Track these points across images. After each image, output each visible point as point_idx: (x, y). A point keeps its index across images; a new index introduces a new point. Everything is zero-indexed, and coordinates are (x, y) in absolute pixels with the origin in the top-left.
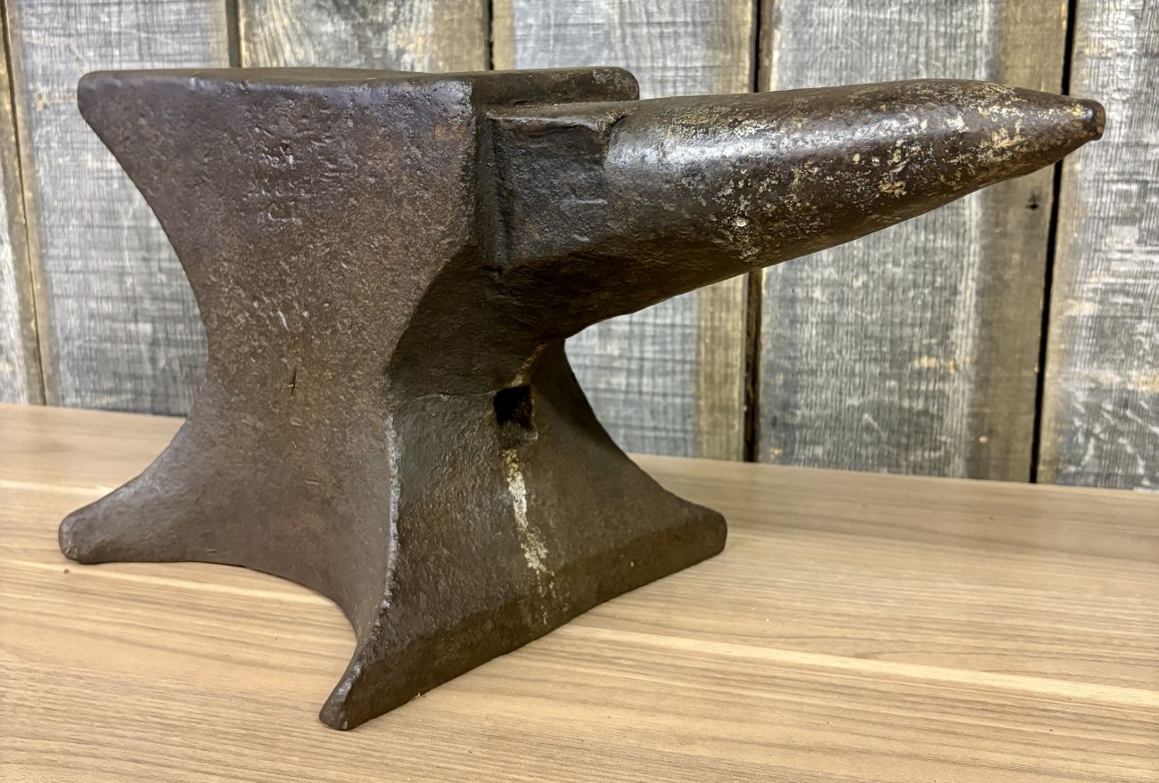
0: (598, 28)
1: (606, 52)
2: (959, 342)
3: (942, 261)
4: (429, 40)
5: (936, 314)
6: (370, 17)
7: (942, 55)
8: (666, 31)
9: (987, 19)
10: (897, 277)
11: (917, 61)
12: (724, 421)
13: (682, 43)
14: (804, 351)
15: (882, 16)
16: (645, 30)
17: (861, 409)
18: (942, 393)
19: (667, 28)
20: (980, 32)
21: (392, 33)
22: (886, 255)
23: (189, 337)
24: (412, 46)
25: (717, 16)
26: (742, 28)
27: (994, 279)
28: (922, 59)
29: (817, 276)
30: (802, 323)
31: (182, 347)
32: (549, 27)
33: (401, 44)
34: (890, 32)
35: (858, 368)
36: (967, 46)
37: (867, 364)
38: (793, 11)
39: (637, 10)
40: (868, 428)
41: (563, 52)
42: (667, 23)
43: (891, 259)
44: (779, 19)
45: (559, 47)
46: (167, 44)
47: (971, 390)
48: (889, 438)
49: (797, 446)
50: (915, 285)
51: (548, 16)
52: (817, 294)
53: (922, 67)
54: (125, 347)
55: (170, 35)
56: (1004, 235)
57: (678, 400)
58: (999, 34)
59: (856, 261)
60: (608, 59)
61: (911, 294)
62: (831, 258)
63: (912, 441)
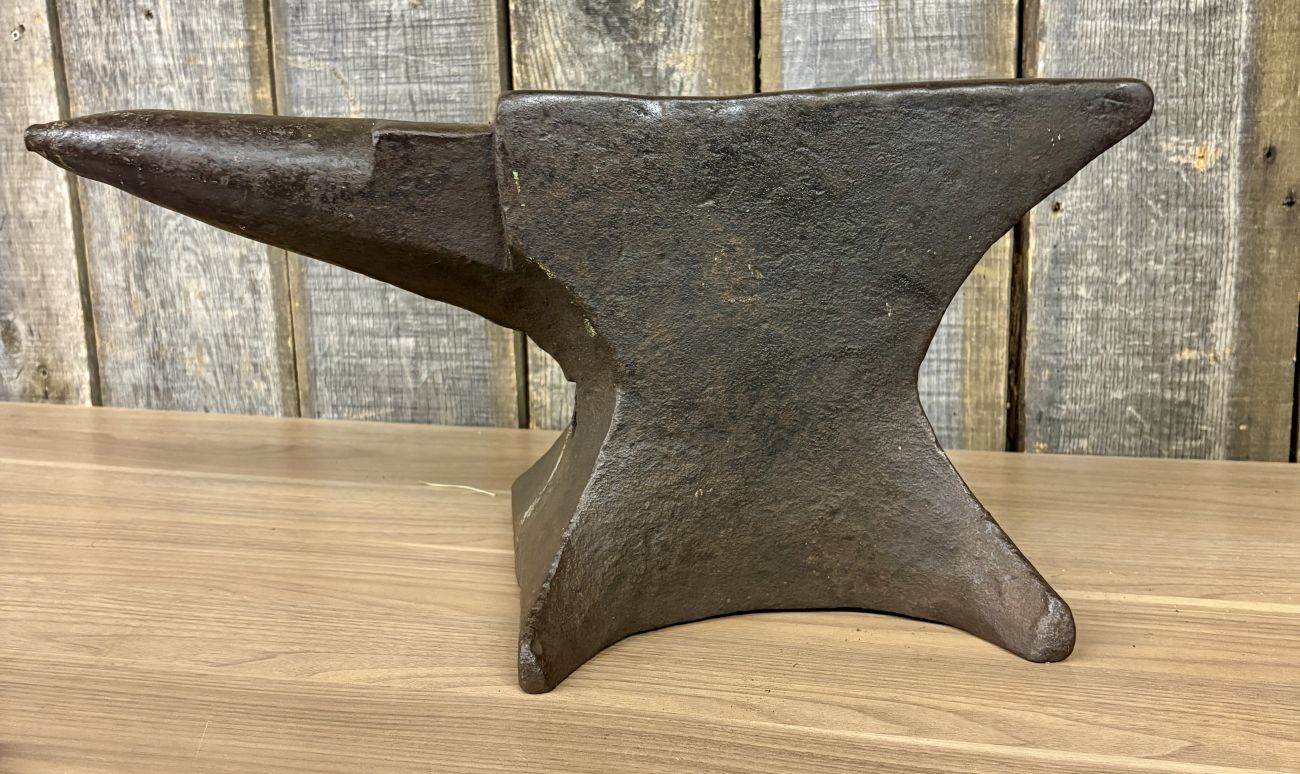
0: (866, 43)
1: (873, 65)
2: (1218, 334)
3: (1202, 258)
4: (699, 58)
5: (1197, 308)
6: (641, 38)
7: (1201, 62)
8: (932, 44)
9: (1244, 28)
10: (1159, 273)
11: (1177, 69)
12: (990, 418)
13: (948, 55)
14: (1069, 348)
15: (1143, 28)
16: (912, 44)
17: (1125, 402)
18: (1202, 383)
19: (933, 41)
20: (1238, 40)
21: (662, 53)
22: (1149, 253)
23: (453, 350)
24: (682, 65)
25: (983, 30)
26: (1006, 40)
27: (1252, 273)
28: (1182, 67)
29: (1082, 274)
30: (1067, 320)
31: (446, 360)
32: (817, 43)
33: (671, 63)
34: (1150, 42)
35: (1122, 361)
36: (1226, 54)
37: (1130, 357)
38: (1057, 24)
39: (904, 25)
40: (1132, 420)
41: (830, 66)
42: (933, 37)
43: (1153, 257)
44: (1043, 33)
45: (826, 63)
46: (436, 67)
47: (1230, 380)
48: (1151, 429)
49: (1062, 440)
50: (1176, 281)
51: (816, 33)
52: (1082, 291)
53: (1181, 75)
54: (386, 361)
55: (438, 58)
56: (1261, 231)
57: (943, 399)
58: (1257, 40)
59: (1119, 259)
60: (875, 73)
61: (1172, 290)
62: (1095, 256)
63: (1174, 431)
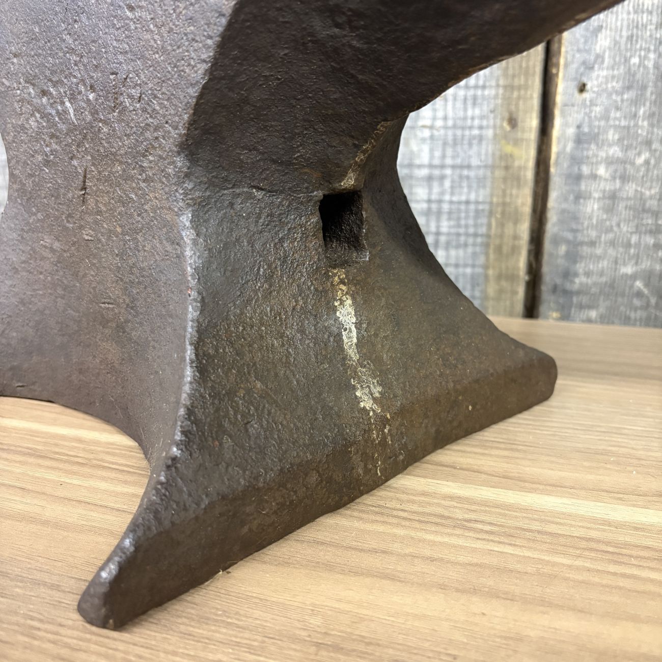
12: (509, 288)
14: (586, 225)
17: (634, 277)
29: (602, 154)
30: (585, 199)
35: (634, 238)
37: (643, 235)
40: (639, 294)
48: (657, 303)
49: (573, 309)
52: (602, 171)
57: (469, 270)
59: (639, 139)
62: (616, 137)
